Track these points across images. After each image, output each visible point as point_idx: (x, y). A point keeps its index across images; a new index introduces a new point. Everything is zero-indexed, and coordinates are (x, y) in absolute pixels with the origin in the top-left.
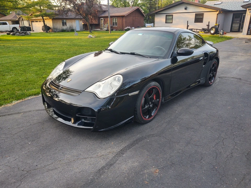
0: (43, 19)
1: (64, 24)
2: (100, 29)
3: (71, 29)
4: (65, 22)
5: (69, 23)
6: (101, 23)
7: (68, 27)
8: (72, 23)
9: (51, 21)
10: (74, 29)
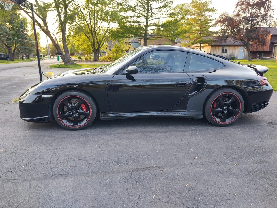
0: (201, 46)
1: (224, 51)
2: (270, 58)
3: (231, 57)
4: (226, 49)
5: (230, 50)
6: (273, 51)
7: (228, 55)
8: (235, 50)
9: (210, 48)
10: (235, 57)
